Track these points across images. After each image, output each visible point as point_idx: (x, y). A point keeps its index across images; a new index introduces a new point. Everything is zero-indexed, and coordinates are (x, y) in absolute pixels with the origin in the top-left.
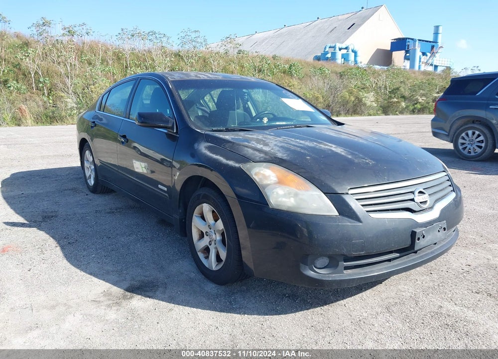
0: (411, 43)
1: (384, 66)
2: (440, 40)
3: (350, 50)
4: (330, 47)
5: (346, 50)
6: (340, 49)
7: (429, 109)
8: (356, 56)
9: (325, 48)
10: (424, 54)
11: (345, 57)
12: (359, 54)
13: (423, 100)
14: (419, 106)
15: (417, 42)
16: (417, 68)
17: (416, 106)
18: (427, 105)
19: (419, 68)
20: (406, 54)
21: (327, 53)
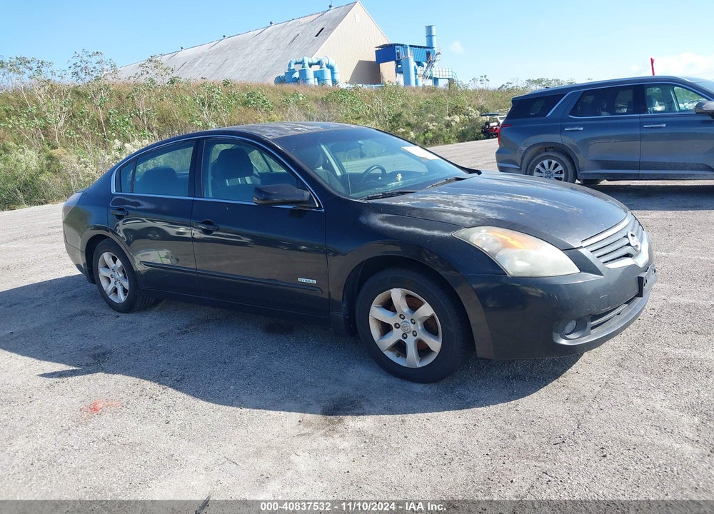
0: (399, 50)
1: (371, 84)
2: (435, 45)
3: (324, 66)
4: (296, 63)
5: (319, 66)
6: (310, 65)
7: (444, 137)
8: (333, 73)
9: (290, 65)
10: (419, 64)
11: (319, 76)
12: (337, 70)
13: (434, 126)
14: (430, 135)
15: (409, 48)
16: (413, 83)
17: (426, 135)
18: (440, 132)
19: (416, 83)
20: (397, 66)
21: (294, 71)
